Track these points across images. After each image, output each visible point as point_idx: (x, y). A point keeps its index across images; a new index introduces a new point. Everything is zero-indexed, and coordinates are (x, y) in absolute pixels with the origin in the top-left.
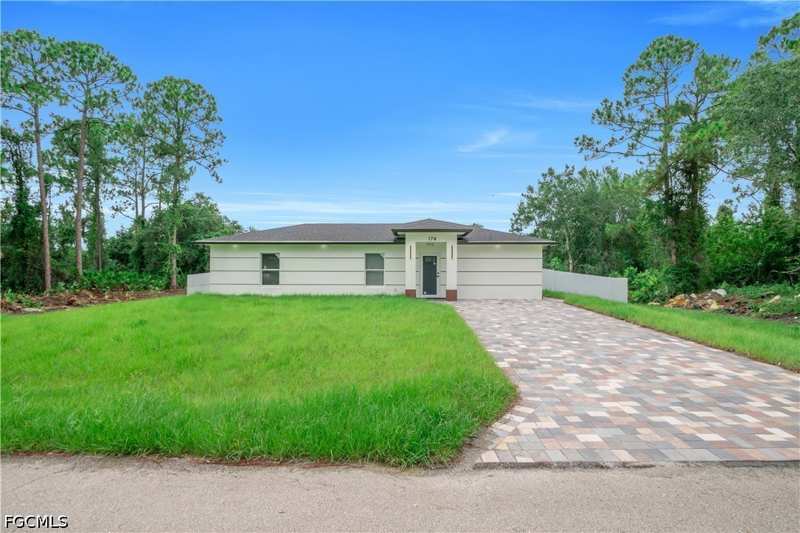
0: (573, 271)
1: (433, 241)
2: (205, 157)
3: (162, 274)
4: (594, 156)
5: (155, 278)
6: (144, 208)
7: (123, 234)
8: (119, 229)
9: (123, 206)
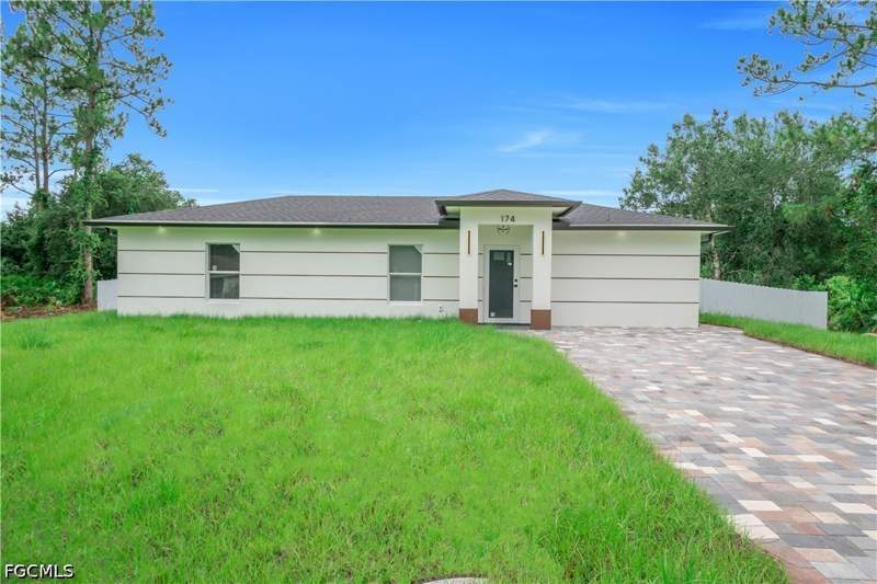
0: (721, 278)
1: (509, 223)
2: (136, 93)
3: (68, 280)
4: (769, 89)
5: (62, 286)
6: (46, 177)
7: (18, 218)
8: (12, 210)
9: (15, 174)
